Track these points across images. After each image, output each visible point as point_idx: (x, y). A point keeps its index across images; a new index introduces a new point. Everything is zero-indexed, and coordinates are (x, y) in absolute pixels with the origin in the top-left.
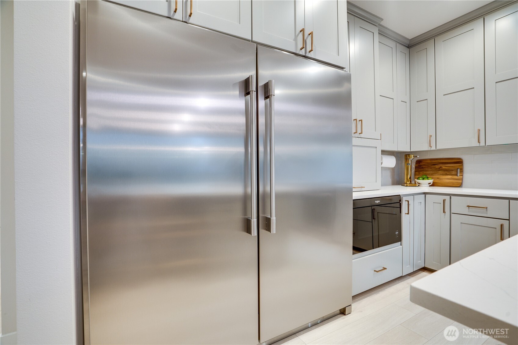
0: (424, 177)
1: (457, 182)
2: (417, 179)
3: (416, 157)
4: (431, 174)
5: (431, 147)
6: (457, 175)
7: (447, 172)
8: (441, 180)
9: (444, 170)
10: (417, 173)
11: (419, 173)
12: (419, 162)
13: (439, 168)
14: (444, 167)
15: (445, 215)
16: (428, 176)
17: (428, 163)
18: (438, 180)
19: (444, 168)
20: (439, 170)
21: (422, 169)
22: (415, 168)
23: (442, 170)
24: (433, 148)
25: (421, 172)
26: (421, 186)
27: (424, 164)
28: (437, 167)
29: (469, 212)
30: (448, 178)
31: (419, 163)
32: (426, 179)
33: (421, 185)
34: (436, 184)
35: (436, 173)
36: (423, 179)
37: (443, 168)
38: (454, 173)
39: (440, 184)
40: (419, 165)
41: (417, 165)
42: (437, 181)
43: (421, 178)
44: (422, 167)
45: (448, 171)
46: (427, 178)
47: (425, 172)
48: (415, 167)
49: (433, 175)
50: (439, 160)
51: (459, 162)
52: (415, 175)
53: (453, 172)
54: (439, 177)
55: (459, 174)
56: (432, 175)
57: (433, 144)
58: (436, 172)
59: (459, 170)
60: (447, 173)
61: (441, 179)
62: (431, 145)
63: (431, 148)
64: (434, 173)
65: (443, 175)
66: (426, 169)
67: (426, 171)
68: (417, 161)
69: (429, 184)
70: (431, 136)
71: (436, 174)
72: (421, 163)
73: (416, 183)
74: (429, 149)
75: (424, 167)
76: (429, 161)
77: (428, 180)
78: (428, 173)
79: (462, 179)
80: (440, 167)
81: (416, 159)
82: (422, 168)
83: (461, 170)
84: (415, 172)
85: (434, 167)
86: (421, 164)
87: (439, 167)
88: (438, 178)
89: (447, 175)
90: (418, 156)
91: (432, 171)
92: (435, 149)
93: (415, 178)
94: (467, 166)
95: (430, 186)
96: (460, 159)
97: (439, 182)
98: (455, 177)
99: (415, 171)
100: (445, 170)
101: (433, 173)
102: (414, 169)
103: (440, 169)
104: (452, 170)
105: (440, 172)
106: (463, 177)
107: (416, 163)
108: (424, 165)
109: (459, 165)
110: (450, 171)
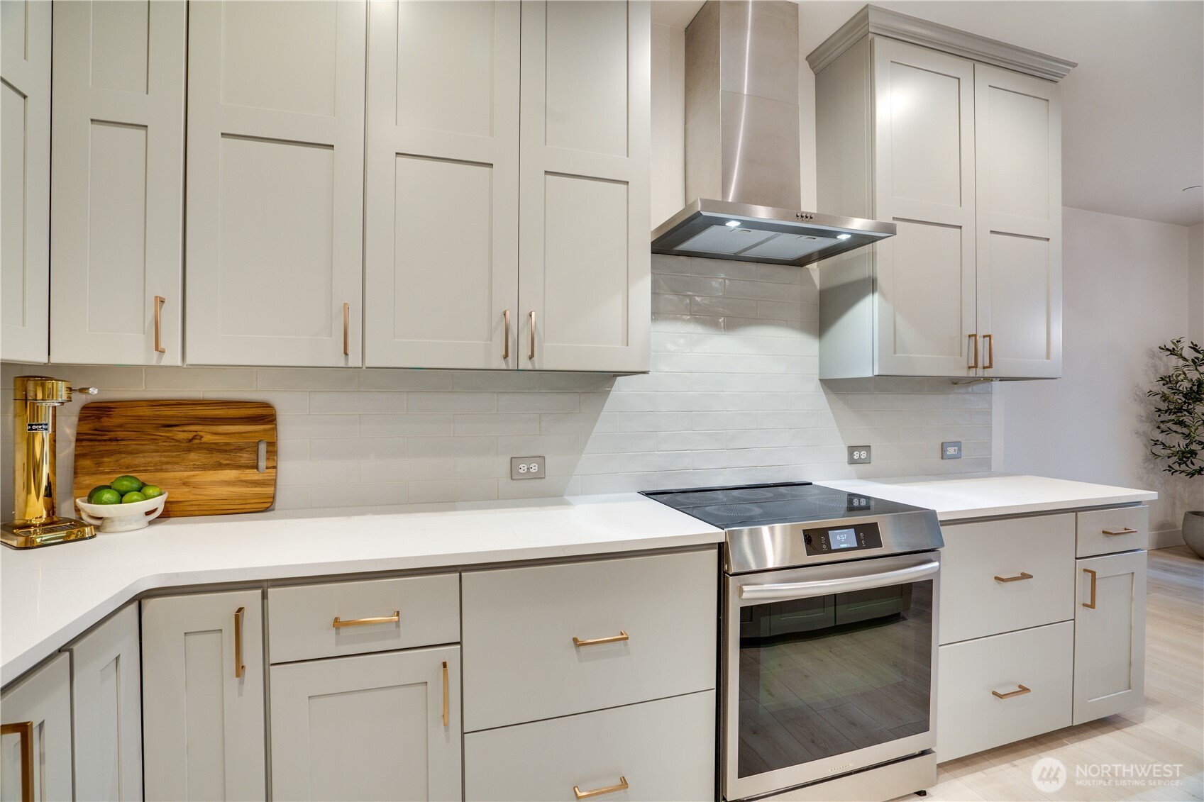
0: (123, 489)
1: (257, 495)
2: (89, 502)
3: (82, 390)
4: (156, 464)
5: (163, 352)
6: (256, 467)
7: (221, 456)
8: (197, 491)
9: (207, 449)
10: (87, 463)
11: (98, 464)
12: (95, 413)
13: (190, 440)
14: (209, 435)
15: (242, 683)
16: (143, 477)
17: (139, 417)
18: (186, 489)
19: (208, 438)
20: (189, 450)
21: (113, 446)
22: (73, 439)
23: (200, 449)
24: (172, 358)
25: (106, 460)
26: (108, 529)
27: (122, 420)
28: (181, 434)
29: (338, 643)
30: (227, 478)
31: (99, 418)
32: (135, 495)
33: (107, 523)
34: (175, 507)
35: (174, 459)
36: (121, 497)
37: (204, 440)
38: (245, 458)
39: (195, 508)
40: (97, 425)
41: (86, 428)
42: (181, 494)
43: (107, 495)
44: (112, 435)
45: (225, 451)
46: (139, 490)
47: (127, 460)
48: (78, 434)
49: (161, 470)
50: (190, 408)
51: (264, 416)
52: (76, 473)
53: (245, 455)
54: (188, 477)
55: (263, 463)
56: (157, 471)
57: (171, 340)
58: (177, 456)
59: (263, 448)
60: (222, 459)
61: (196, 486)
62: (162, 345)
63: (160, 358)
64: (167, 463)
65: (205, 467)
66: (133, 445)
67: (130, 453)
68: (84, 408)
69: (148, 513)
70: (162, 302)
71: (176, 467)
72: (109, 416)
73: (84, 516)
74: (154, 363)
75: (121, 434)
76: (146, 412)
77: (147, 498)
78: (140, 460)
79: (273, 482)
80: (194, 438)
81: (80, 400)
82: (110, 440)
83: (271, 449)
84: (76, 461)
85: (168, 437)
86: (106, 422)
87: (190, 436)
88: (185, 484)
89: (219, 466)
90: (93, 391)
91: (157, 451)
92: (179, 363)
93: (75, 488)
94: (289, 433)
95: (151, 523)
96: (267, 405)
97: (192, 497)
98: (251, 475)
99: (78, 457)
100: (214, 446)
101: (164, 460)
102: (73, 445)
103: (192, 444)
104: (241, 449)
105: (193, 456)
106: (276, 473)
107: (82, 419)
108: (121, 426)
109: (265, 430)
110: (231, 451)
